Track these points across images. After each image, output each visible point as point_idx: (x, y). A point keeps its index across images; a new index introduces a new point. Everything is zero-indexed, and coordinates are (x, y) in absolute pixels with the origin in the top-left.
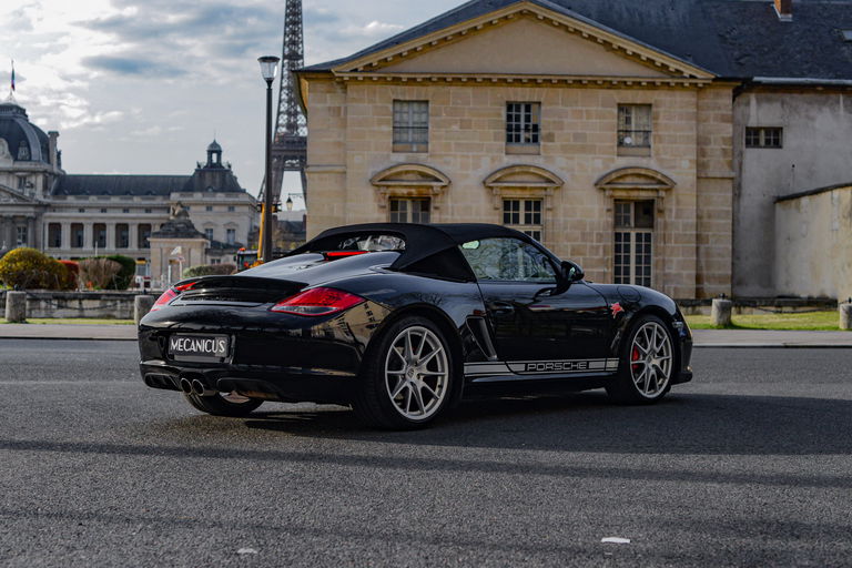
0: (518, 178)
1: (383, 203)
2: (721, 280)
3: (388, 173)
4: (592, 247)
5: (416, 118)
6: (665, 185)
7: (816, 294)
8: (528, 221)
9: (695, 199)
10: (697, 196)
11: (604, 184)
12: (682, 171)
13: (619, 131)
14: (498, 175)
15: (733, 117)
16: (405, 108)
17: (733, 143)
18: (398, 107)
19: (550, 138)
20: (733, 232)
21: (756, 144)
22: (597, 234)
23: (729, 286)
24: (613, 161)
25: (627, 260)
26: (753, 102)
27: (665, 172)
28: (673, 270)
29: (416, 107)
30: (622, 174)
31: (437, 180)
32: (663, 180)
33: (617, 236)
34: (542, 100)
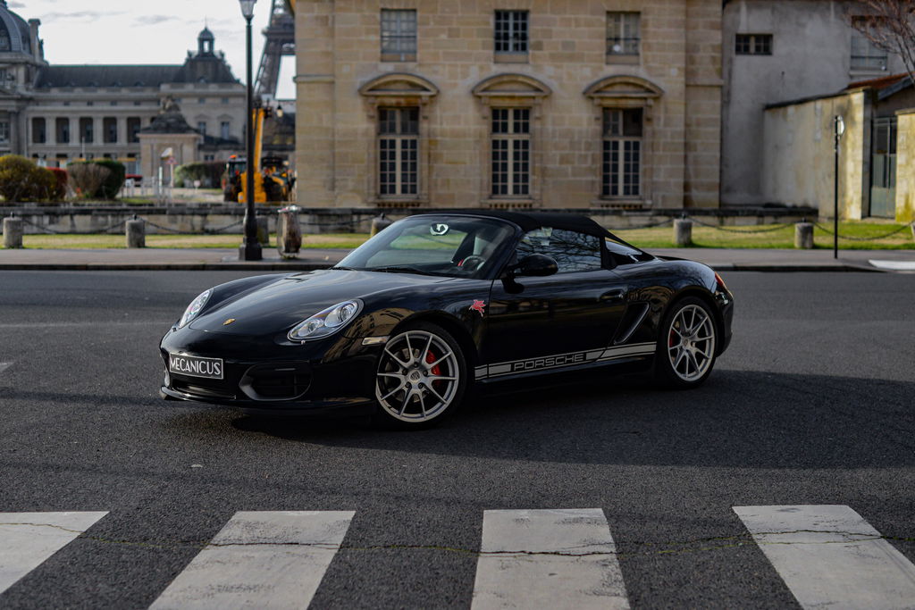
0: (507, 87)
1: (372, 113)
2: (709, 188)
3: (376, 83)
4: (581, 155)
5: (404, 26)
6: (654, 93)
7: (799, 203)
8: (516, 130)
9: (682, 108)
10: (686, 104)
11: (593, 93)
12: (670, 79)
13: (609, 39)
14: (487, 85)
15: (722, 23)
16: (393, 16)
17: (722, 51)
18: (386, 16)
19: (539, 46)
20: (722, 140)
21: (746, 51)
22: (587, 143)
23: (717, 193)
24: (600, 69)
25: (616, 168)
26: (744, 8)
27: (654, 80)
28: (661, 177)
29: (404, 16)
30: (611, 82)
31: (425, 89)
32: (652, 88)
33: (606, 145)
34: (530, 8)
